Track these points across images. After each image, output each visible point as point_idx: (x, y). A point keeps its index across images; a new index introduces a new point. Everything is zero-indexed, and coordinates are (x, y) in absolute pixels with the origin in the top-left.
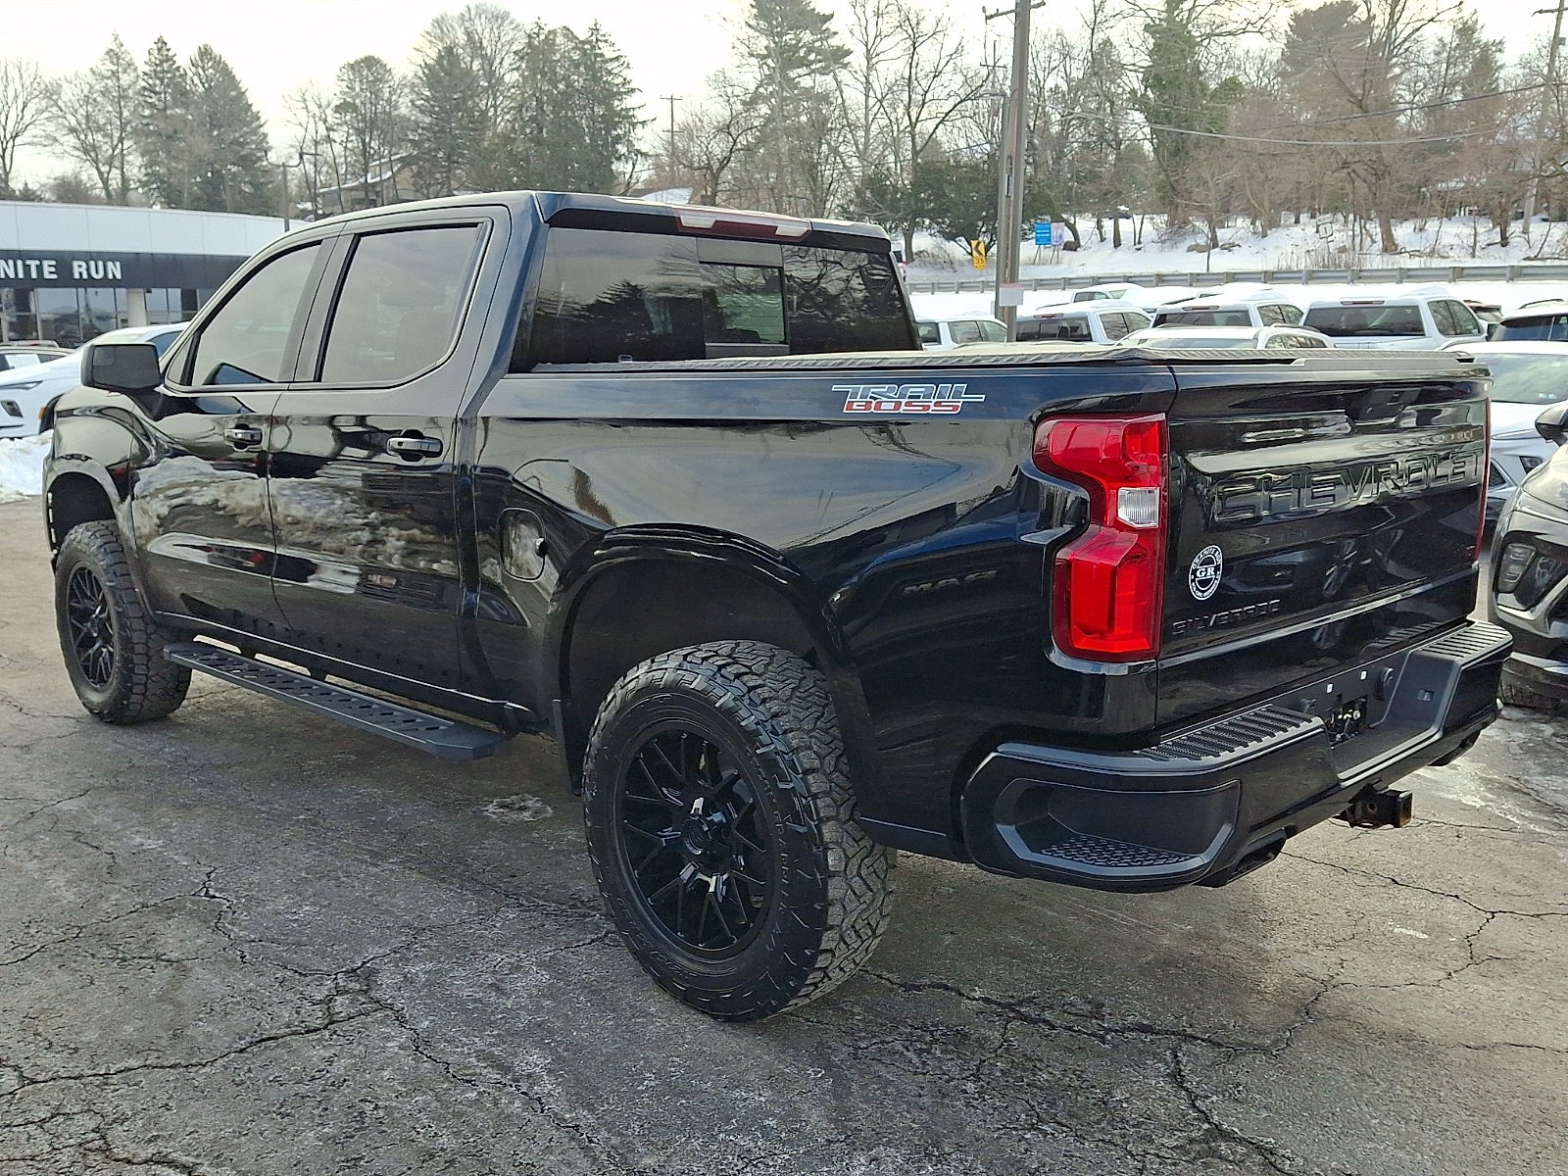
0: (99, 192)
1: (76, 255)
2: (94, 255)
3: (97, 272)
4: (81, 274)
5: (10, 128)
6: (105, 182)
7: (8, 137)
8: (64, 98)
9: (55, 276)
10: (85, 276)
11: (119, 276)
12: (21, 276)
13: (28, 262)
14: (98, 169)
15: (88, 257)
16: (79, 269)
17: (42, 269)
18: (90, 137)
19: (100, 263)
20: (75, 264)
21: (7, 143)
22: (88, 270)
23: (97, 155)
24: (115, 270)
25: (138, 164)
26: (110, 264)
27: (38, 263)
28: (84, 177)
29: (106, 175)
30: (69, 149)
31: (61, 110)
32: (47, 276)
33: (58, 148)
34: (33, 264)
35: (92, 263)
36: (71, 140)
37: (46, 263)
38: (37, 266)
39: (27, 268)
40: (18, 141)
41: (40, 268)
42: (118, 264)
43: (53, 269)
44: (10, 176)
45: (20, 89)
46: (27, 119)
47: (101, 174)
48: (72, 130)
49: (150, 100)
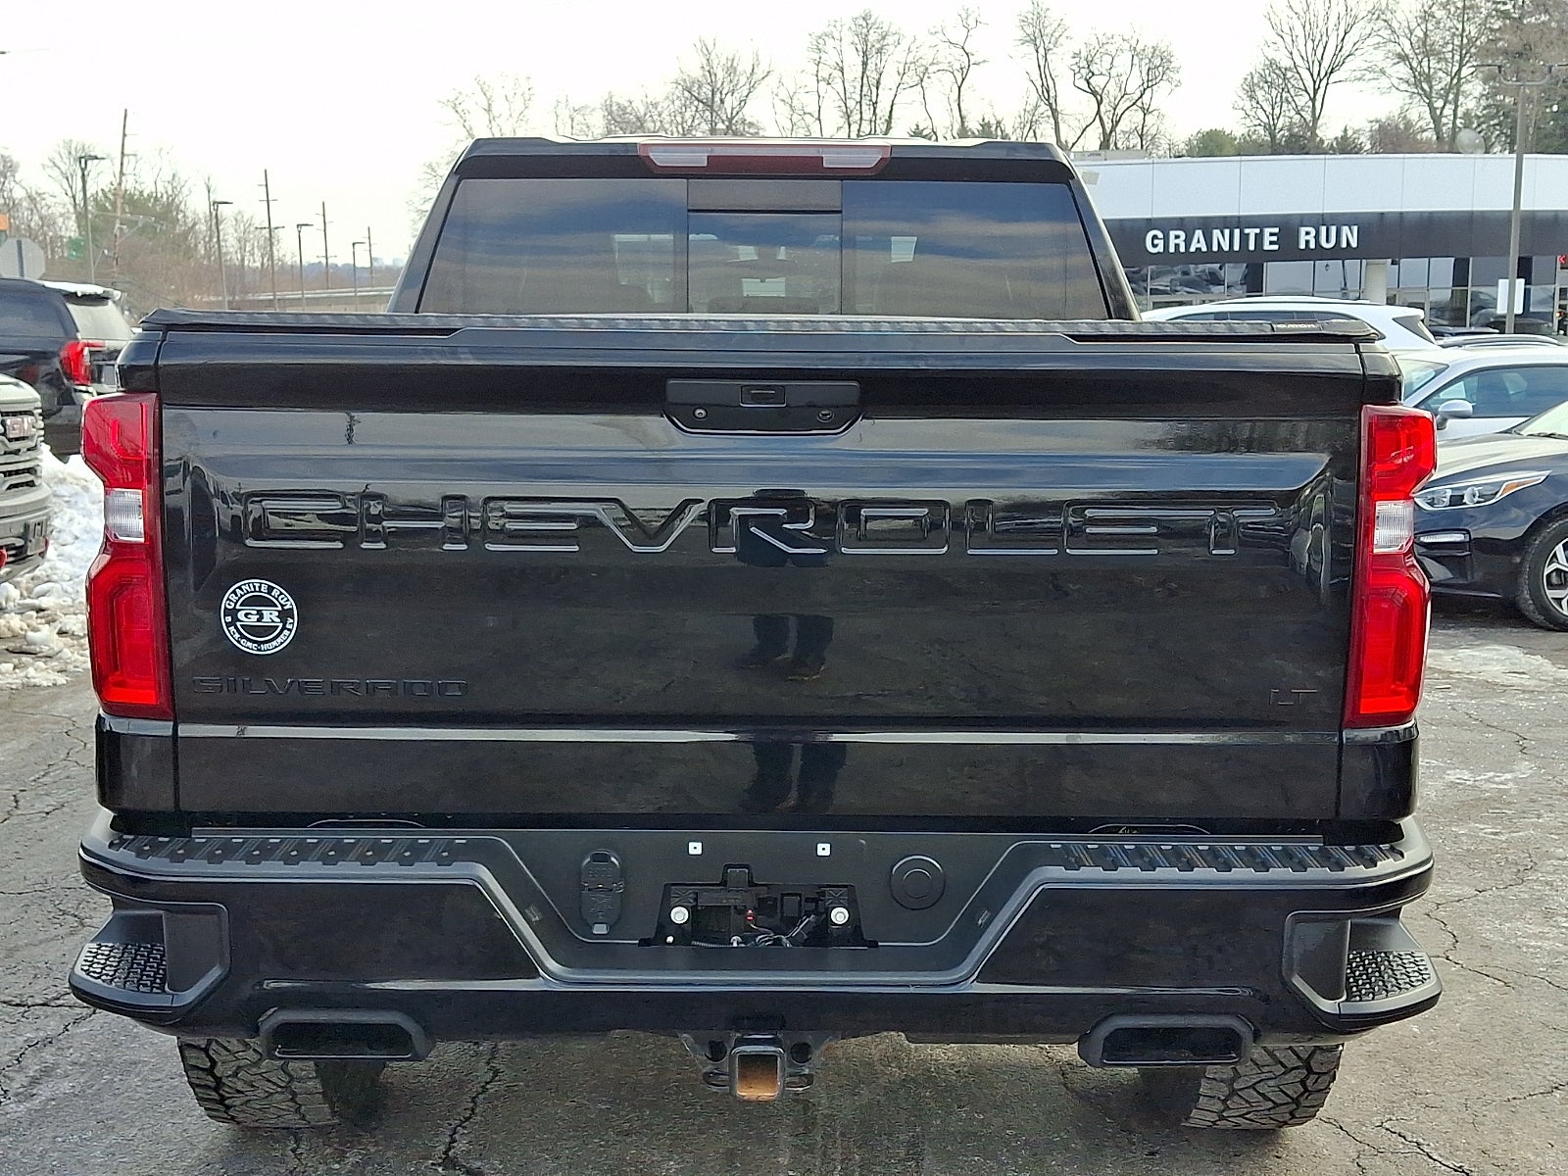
0: (1430, 135)
1: (1305, 220)
2: (1327, 219)
3: (1328, 241)
4: (1307, 242)
5: (1326, 64)
6: (1436, 119)
7: (1322, 74)
8: (1399, 15)
9: (1276, 247)
10: (1312, 245)
11: (1354, 244)
12: (1236, 248)
13: (1247, 231)
14: (1430, 105)
15: (1320, 221)
16: (1306, 237)
17: (1262, 239)
18: (1425, 63)
19: (1333, 229)
20: (1303, 230)
21: (1321, 80)
22: (1317, 237)
23: (1431, 88)
24: (1350, 236)
25: (1477, 94)
26: (1345, 229)
27: (1258, 231)
28: (1413, 116)
29: (1438, 112)
30: (1396, 82)
31: (1394, 32)
32: (1267, 247)
33: (1384, 82)
34: (1252, 232)
35: (1323, 229)
36: (1403, 70)
37: (1267, 231)
38: (1256, 234)
39: (1244, 238)
40: (1334, 77)
41: (1259, 238)
42: (1355, 229)
43: (1275, 238)
44: (1320, 122)
45: (1343, 13)
46: (1347, 48)
47: (1432, 109)
48: (1403, 58)
49: (1503, 8)
